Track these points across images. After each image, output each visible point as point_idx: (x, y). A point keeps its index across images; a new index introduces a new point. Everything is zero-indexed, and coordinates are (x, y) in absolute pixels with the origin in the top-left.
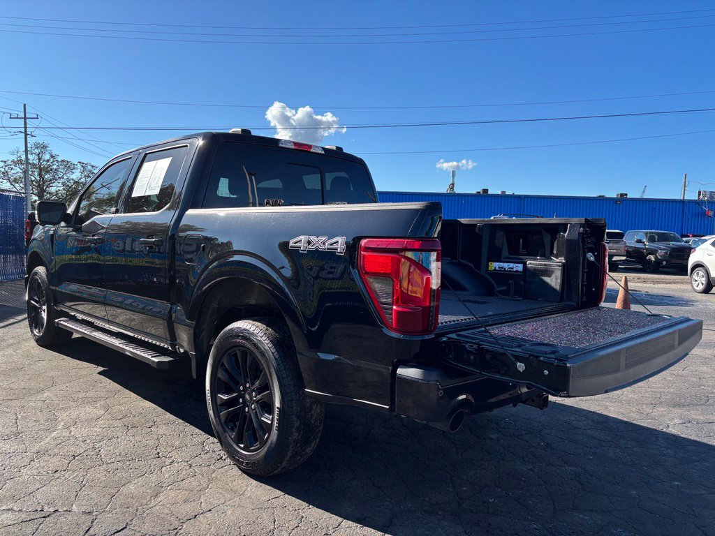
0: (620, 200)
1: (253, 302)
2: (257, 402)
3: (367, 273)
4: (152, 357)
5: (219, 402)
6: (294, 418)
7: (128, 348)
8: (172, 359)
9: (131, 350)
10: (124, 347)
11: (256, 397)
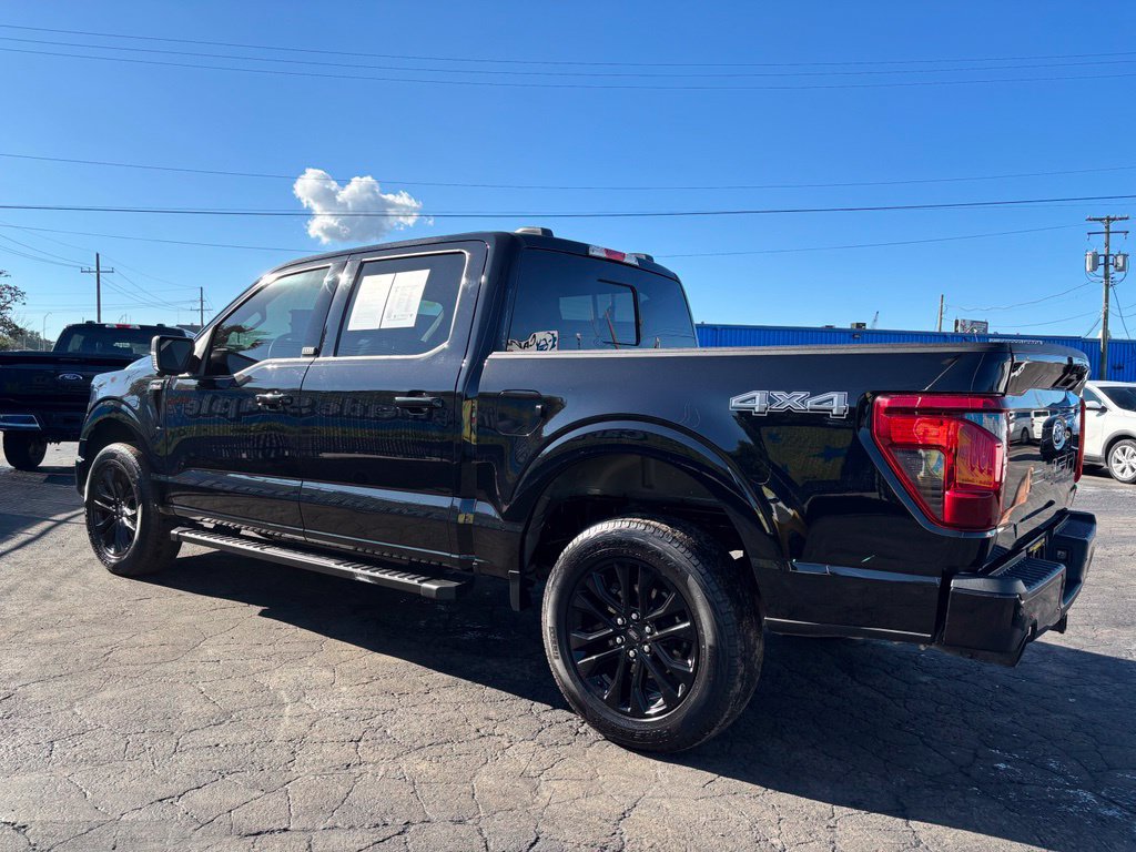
0: (858, 333)
1: (597, 491)
2: (656, 640)
3: (893, 445)
4: (419, 582)
5: (573, 646)
6: (739, 661)
7: (359, 571)
8: (457, 584)
9: (368, 572)
10: (350, 569)
11: (650, 634)
